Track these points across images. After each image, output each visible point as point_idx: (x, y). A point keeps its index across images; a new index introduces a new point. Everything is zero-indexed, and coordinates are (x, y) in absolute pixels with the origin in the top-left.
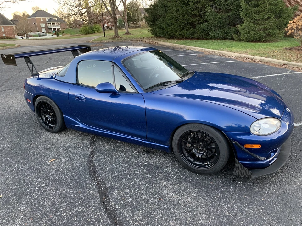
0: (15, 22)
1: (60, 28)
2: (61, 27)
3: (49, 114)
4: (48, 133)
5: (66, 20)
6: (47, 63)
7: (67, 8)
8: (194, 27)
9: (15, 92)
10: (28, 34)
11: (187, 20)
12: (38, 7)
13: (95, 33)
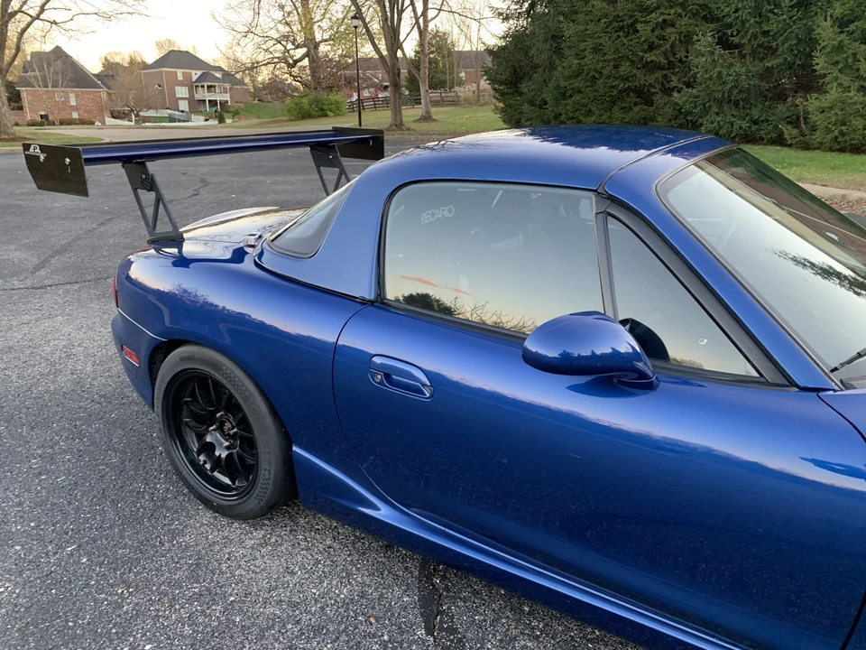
0: (106, 81)
1: (229, 99)
2: (231, 97)
3: (221, 428)
4: (209, 514)
5: (247, 80)
6: (194, 195)
7: (253, 43)
8: (649, 102)
9: (84, 296)
10: (141, 114)
11: (627, 79)
12: (172, 40)
13: (327, 116)
